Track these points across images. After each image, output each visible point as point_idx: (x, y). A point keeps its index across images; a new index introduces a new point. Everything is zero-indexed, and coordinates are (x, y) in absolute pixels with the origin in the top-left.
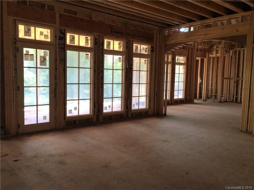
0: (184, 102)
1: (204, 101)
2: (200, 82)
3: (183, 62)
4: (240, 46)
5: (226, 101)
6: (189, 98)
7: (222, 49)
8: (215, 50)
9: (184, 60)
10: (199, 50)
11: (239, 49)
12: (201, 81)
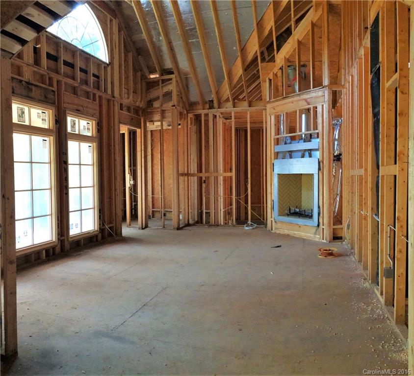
0: (97, 241)
1: (143, 229)
2: (130, 184)
3: (90, 134)
4: (207, 106)
5: (188, 225)
6: (110, 228)
7: (175, 107)
8: (159, 110)
9: (90, 127)
10: (125, 109)
11: (206, 111)
12: (132, 182)
